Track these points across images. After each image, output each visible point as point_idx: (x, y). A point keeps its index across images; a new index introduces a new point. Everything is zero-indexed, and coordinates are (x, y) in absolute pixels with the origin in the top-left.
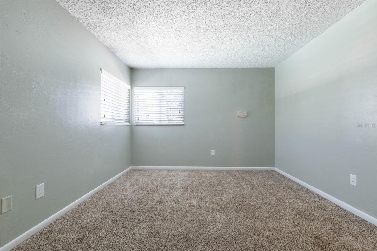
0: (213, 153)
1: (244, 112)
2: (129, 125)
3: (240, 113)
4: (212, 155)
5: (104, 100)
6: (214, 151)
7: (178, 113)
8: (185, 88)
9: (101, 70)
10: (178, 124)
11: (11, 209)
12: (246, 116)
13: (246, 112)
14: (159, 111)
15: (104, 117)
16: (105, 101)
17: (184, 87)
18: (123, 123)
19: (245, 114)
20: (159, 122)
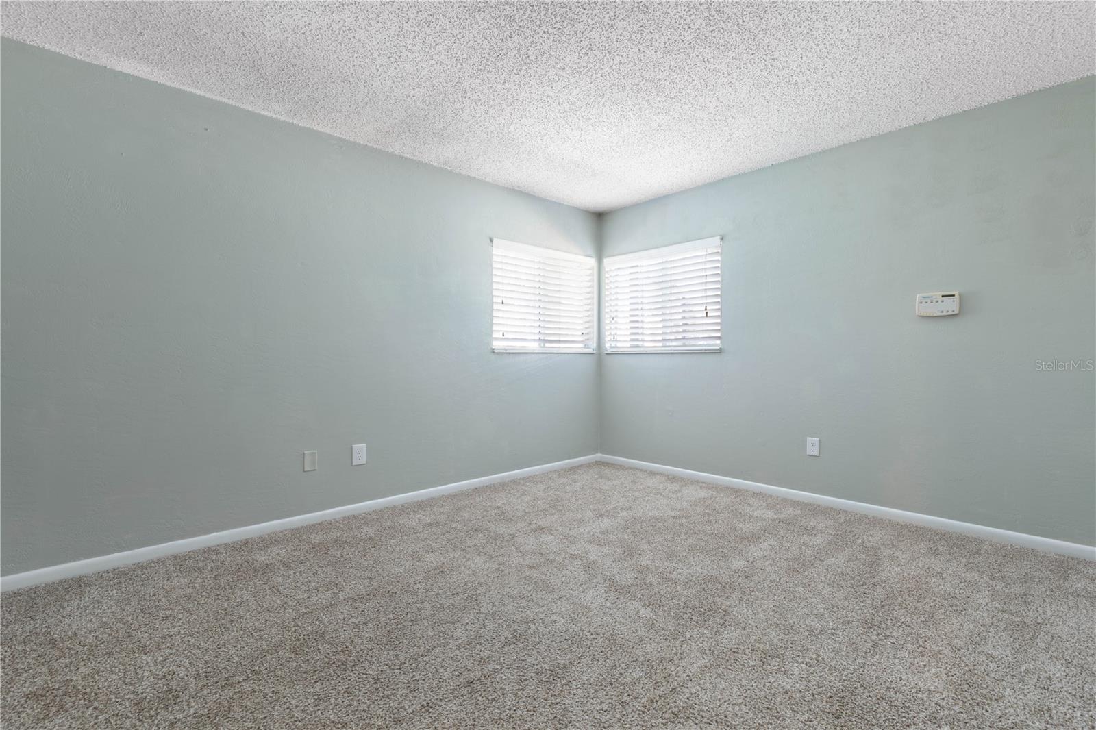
0: (812, 445)
1: (943, 296)
2: (593, 354)
3: (924, 301)
4: (808, 453)
5: (501, 302)
6: (818, 439)
7: (703, 317)
8: (722, 239)
9: (491, 240)
10: (704, 348)
11: (316, 468)
12: (956, 312)
13: (954, 295)
14: (661, 313)
15: (502, 336)
16: (503, 303)
17: (718, 238)
18: (578, 347)
19: (951, 306)
20: (661, 344)
